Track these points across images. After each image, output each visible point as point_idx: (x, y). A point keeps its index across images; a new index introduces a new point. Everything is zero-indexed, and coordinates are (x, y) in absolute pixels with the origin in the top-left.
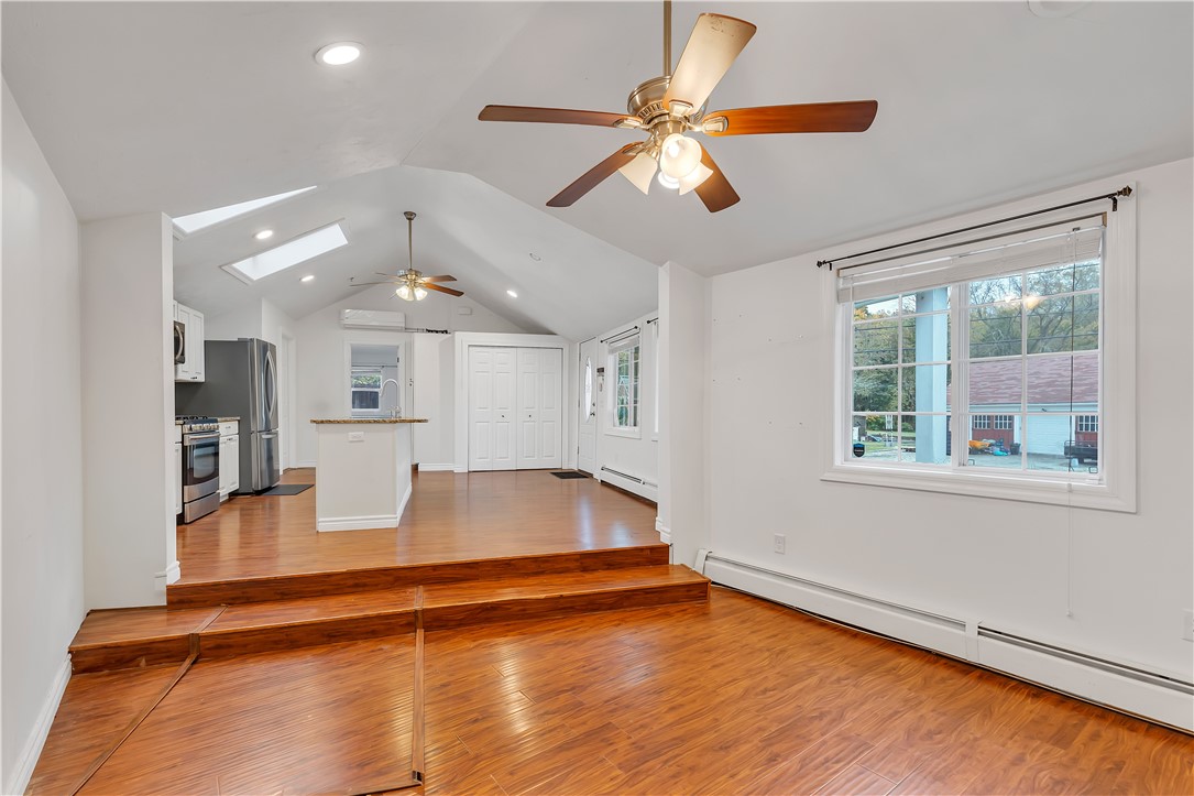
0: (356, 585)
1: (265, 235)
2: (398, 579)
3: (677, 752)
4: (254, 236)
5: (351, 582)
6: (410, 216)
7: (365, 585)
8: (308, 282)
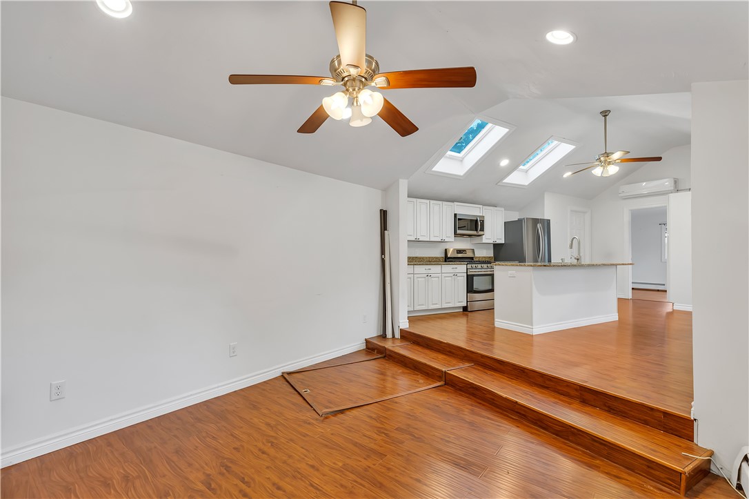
0: (450, 352)
1: (504, 163)
2: (466, 356)
3: (367, 485)
4: (499, 165)
5: (448, 349)
6: (605, 114)
7: (453, 353)
8: (568, 177)
